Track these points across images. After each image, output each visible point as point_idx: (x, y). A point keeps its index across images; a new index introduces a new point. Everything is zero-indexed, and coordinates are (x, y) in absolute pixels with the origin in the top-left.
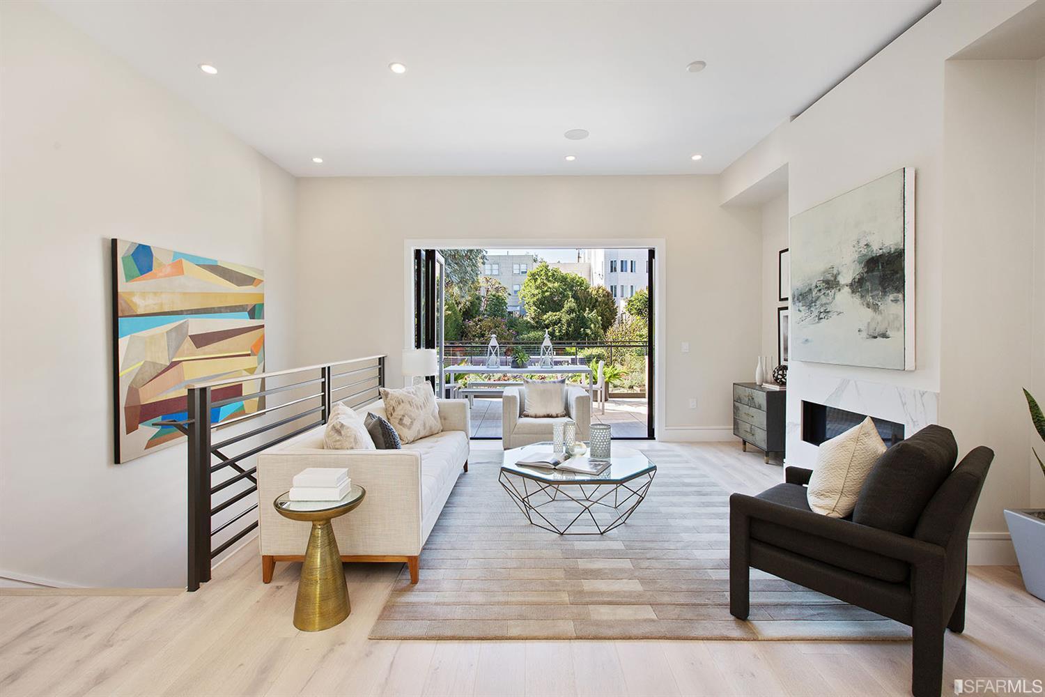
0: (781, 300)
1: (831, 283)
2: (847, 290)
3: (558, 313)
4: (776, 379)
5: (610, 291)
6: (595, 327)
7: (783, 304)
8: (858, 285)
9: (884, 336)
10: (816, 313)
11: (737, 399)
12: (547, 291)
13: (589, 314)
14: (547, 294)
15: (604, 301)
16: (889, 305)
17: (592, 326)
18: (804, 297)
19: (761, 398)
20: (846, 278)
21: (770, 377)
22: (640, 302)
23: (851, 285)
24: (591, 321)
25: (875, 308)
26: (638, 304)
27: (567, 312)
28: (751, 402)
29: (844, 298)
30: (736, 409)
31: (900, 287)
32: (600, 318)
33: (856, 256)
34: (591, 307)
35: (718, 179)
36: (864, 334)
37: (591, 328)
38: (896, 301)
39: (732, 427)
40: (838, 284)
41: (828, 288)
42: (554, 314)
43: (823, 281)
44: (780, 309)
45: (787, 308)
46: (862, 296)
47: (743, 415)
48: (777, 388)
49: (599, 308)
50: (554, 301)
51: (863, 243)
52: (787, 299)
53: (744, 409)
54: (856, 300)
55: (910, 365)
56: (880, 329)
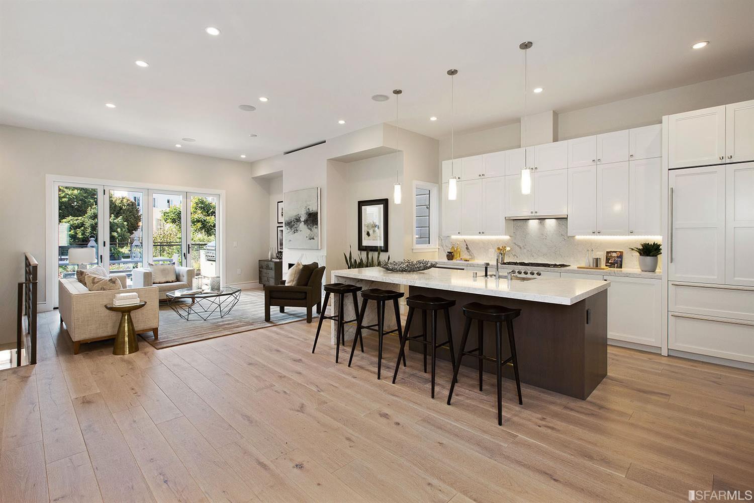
0: (278, 223)
1: (298, 220)
2: (303, 223)
3: (80, 218)
4: (278, 257)
5: (134, 201)
6: (122, 230)
7: (280, 225)
8: (306, 222)
9: (313, 239)
10: (293, 230)
11: (261, 267)
12: (64, 197)
13: (114, 219)
14: (66, 199)
15: (128, 209)
16: (314, 229)
17: (119, 230)
18: (289, 224)
19: (272, 265)
20: (303, 219)
21: (275, 255)
22: (174, 214)
23: (304, 221)
24: (117, 225)
25: (311, 230)
26: (173, 215)
27: (91, 217)
28: (268, 267)
29: (302, 226)
30: (260, 272)
31: (317, 224)
32: (125, 223)
33: (306, 212)
34: (115, 213)
35: (251, 164)
36: (308, 238)
37: (117, 232)
38: (316, 228)
39: (258, 281)
40: (300, 221)
41: (297, 222)
42: (76, 218)
43: (296, 219)
44: (278, 227)
45: (282, 227)
46: (307, 226)
47: (264, 274)
48: (278, 260)
49: (123, 215)
50: (73, 207)
51: (307, 208)
52: (282, 223)
53: (265, 271)
54: (306, 226)
55: (319, 248)
56: (312, 237)
